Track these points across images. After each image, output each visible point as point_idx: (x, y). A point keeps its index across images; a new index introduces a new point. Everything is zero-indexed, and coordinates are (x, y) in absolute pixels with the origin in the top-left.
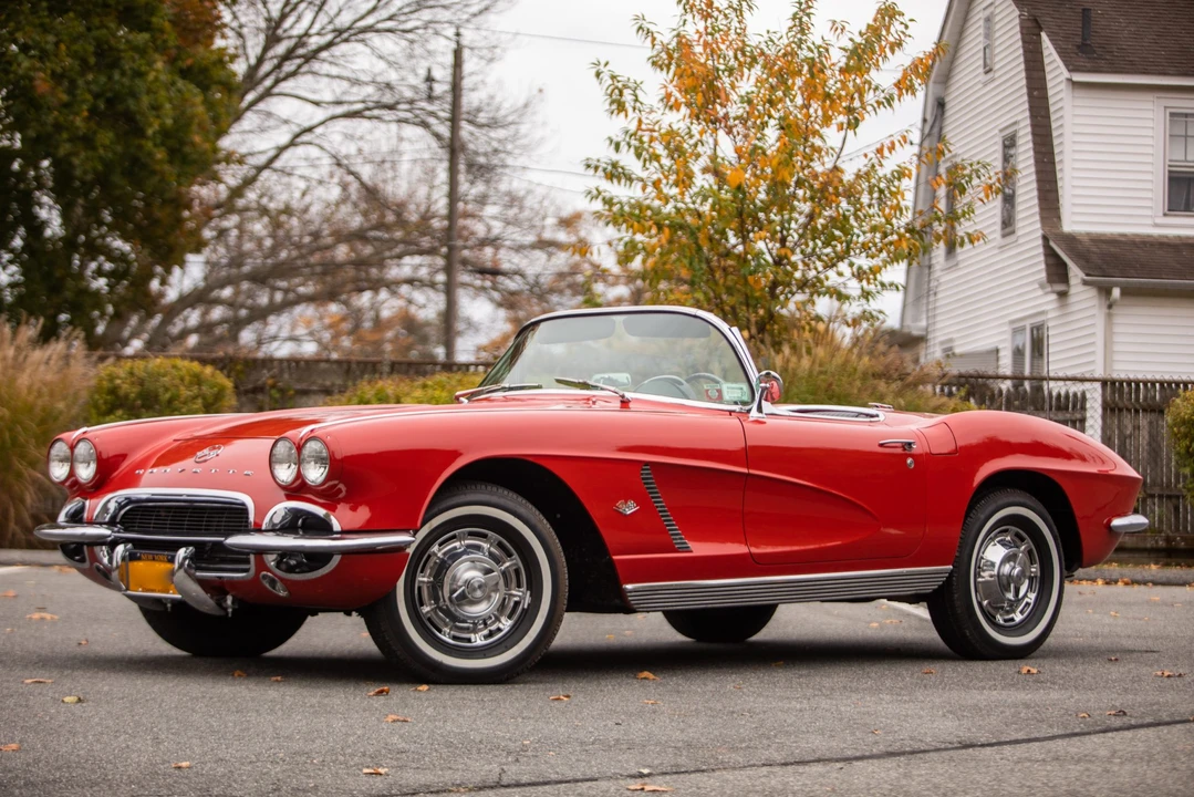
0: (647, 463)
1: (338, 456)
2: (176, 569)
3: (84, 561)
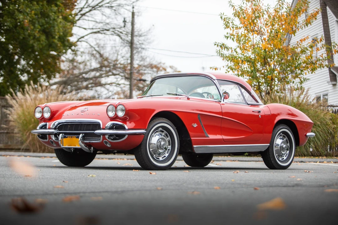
0: (199, 114)
1: (127, 109)
2: (80, 140)
3: (47, 139)
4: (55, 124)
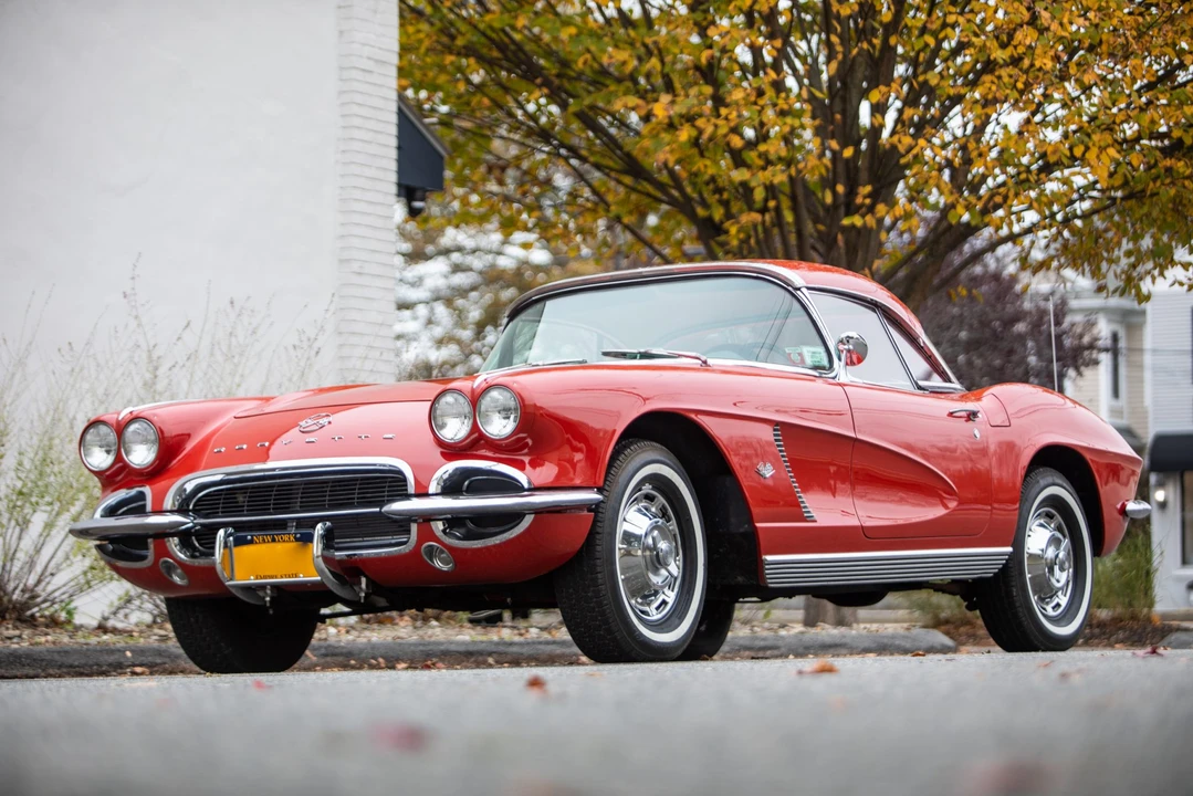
0: (778, 423)
2: (316, 547)
3: (144, 558)
4: (182, 490)
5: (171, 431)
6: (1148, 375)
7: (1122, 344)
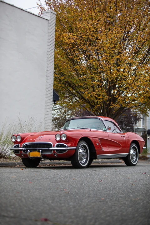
0: (99, 138)
2: (40, 153)
3: (19, 153)
4: (24, 145)
5: (23, 137)
6: (147, 122)
7: (144, 118)
